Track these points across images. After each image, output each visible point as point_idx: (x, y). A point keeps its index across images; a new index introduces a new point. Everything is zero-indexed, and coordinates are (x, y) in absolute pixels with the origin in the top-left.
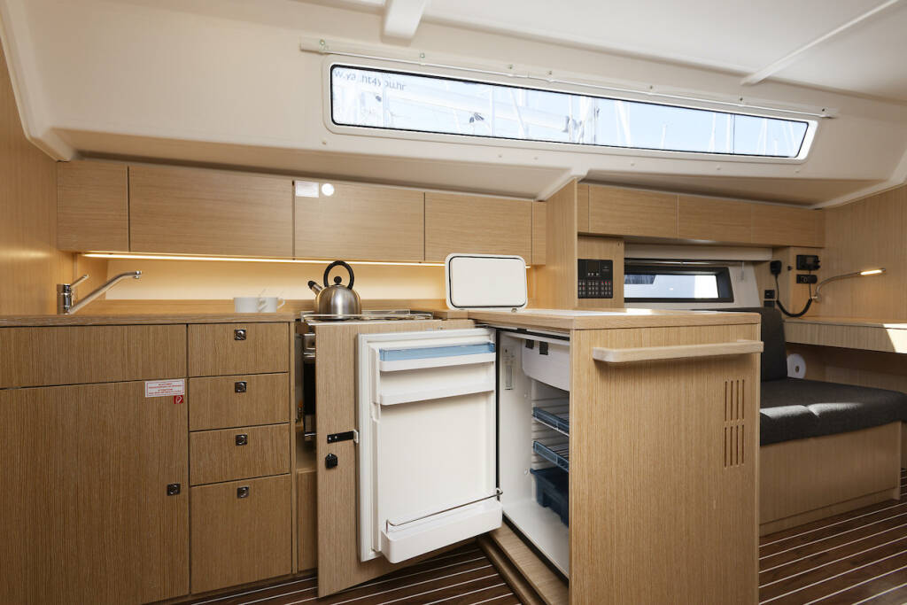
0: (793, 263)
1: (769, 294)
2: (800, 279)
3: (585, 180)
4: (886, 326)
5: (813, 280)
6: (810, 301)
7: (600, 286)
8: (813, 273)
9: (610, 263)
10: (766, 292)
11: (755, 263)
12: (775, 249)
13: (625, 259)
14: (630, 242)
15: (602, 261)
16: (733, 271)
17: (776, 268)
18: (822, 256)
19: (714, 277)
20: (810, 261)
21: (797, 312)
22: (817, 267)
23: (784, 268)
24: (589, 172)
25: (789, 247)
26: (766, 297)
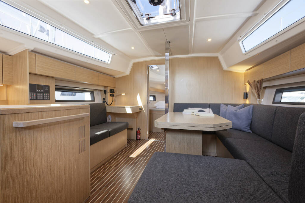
0: (109, 91)
1: (104, 99)
2: (110, 95)
3: (32, 51)
4: (125, 107)
5: (113, 96)
6: (112, 101)
7: (43, 95)
8: (113, 94)
9: (48, 87)
10: (103, 98)
11: (101, 90)
12: (105, 87)
13: (56, 86)
14: (57, 79)
15: (44, 86)
16: (95, 92)
17: (105, 92)
18: (115, 89)
19: (90, 94)
20: (112, 91)
21: (110, 104)
22: (114, 92)
23: (107, 92)
24: (34, 48)
25: (108, 87)
26: (103, 100)
